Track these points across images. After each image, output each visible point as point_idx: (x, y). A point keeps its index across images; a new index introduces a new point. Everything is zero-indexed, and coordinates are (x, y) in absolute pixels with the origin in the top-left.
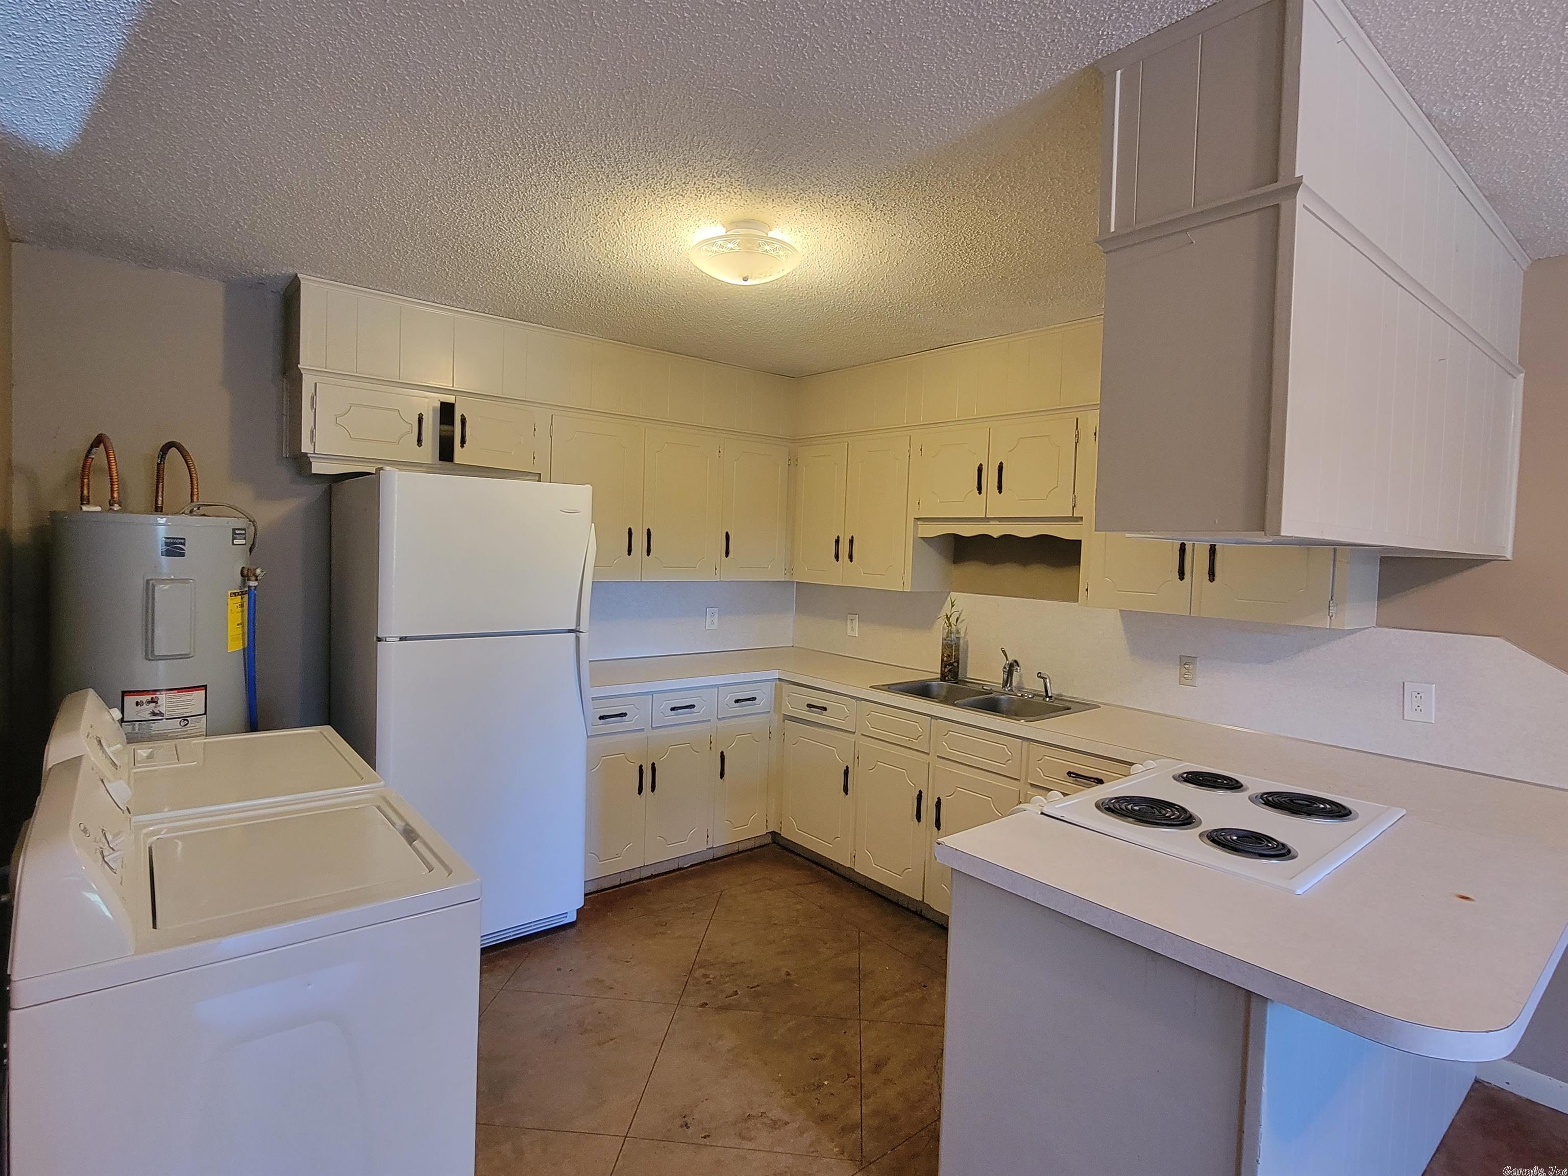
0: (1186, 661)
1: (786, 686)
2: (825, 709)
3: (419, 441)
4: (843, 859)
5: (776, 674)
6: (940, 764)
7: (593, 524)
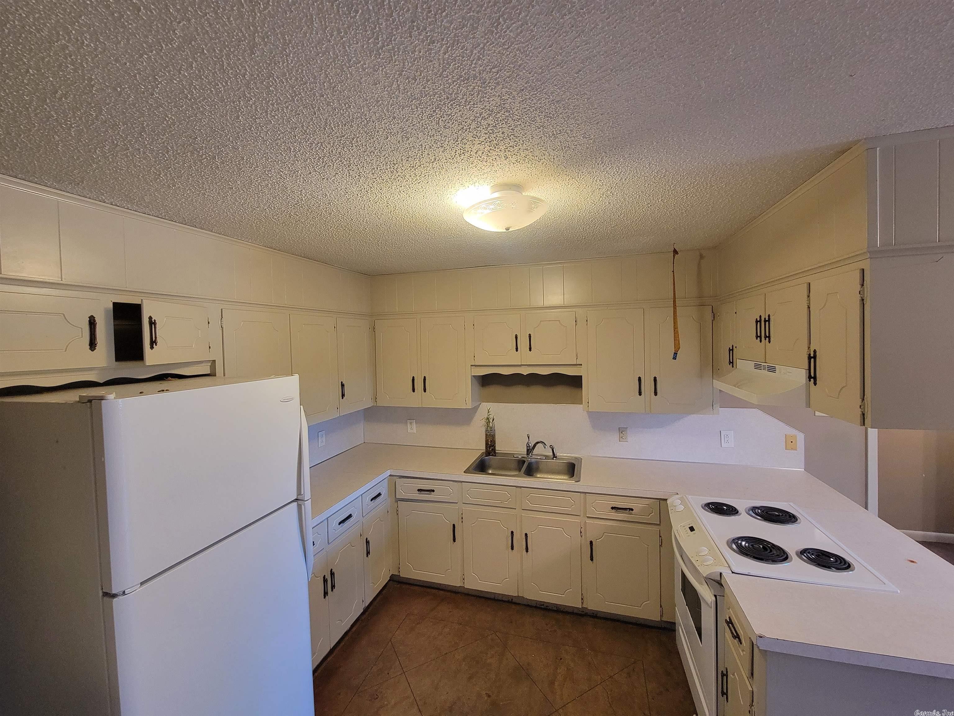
0: (622, 431)
1: (398, 481)
2: (433, 491)
3: (93, 345)
4: (454, 581)
5: (389, 473)
6: (524, 514)
7: (302, 406)
